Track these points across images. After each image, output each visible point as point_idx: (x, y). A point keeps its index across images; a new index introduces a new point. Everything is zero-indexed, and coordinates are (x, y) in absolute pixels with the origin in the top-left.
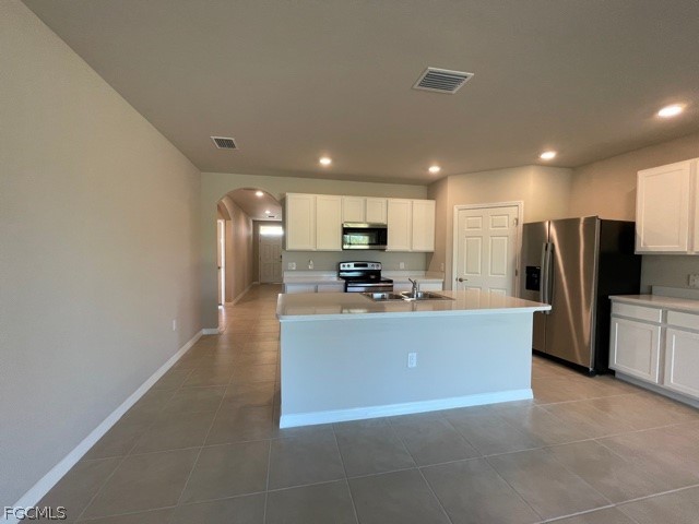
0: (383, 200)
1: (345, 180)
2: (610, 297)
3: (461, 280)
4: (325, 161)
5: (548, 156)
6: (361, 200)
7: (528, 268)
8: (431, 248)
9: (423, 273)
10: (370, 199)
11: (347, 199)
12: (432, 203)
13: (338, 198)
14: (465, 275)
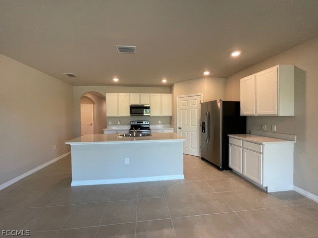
0: (148, 94)
1: (125, 86)
2: (228, 135)
3: (180, 128)
4: (116, 80)
5: (207, 73)
6: (138, 95)
7: (203, 122)
8: (171, 115)
9: (169, 125)
10: (142, 94)
11: (132, 94)
12: (171, 94)
13: (128, 94)
14: (181, 126)
